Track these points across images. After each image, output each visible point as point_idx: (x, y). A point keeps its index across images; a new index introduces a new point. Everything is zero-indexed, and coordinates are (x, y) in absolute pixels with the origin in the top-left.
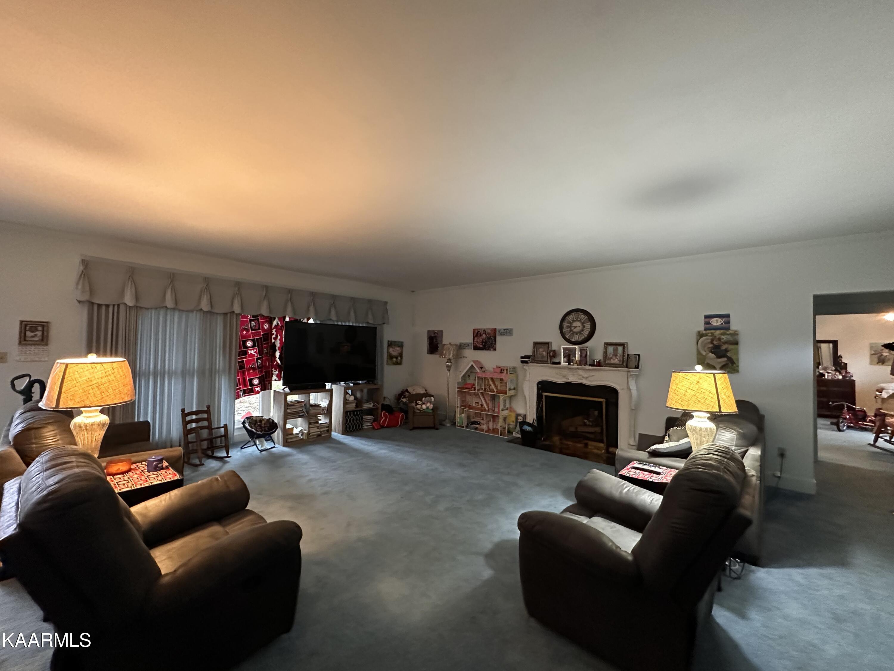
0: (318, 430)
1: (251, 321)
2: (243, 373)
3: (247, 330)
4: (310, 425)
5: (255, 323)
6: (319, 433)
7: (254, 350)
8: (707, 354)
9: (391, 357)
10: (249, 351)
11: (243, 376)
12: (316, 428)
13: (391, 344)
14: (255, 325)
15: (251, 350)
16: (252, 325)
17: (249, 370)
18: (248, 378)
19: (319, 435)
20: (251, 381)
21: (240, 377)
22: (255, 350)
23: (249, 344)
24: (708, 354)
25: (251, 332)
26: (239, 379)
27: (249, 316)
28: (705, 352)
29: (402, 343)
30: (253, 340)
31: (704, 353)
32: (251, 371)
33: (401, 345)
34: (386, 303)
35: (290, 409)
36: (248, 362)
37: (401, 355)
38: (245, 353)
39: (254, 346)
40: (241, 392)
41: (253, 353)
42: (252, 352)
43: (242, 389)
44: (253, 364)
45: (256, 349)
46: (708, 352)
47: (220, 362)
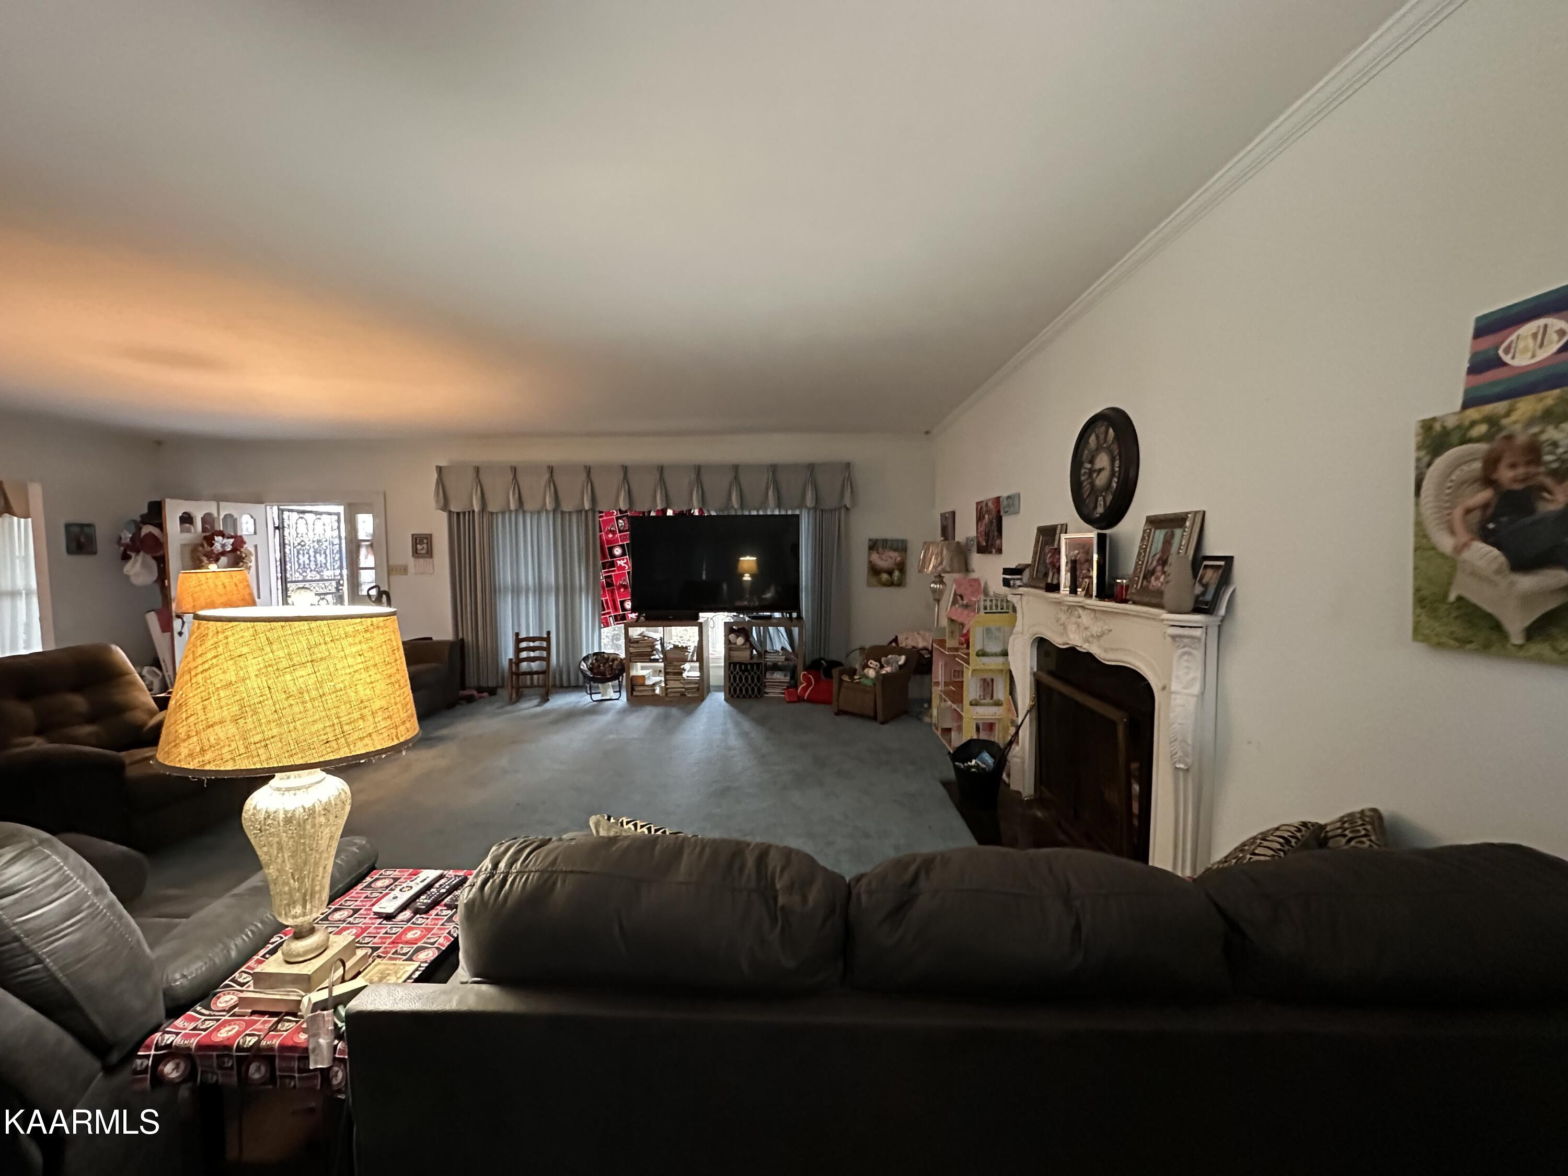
0: (682, 686)
1: (618, 518)
2: (612, 593)
3: (614, 532)
4: (667, 676)
5: (623, 521)
6: (683, 690)
7: (623, 560)
8: (1460, 549)
9: (875, 571)
10: (618, 562)
11: (612, 597)
12: (678, 682)
13: (874, 545)
14: (623, 524)
15: (620, 560)
16: (620, 525)
17: (619, 588)
18: (619, 600)
19: (683, 695)
20: (622, 603)
21: (608, 598)
22: (625, 561)
23: (618, 551)
24: (1465, 545)
25: (619, 535)
26: (606, 600)
27: (614, 511)
28: (1452, 532)
29: (904, 542)
30: (622, 546)
31: (1446, 543)
32: (622, 590)
33: (901, 547)
34: (848, 465)
35: (633, 647)
36: (618, 577)
37: (901, 567)
38: (612, 564)
39: (624, 554)
40: (611, 618)
41: (623, 565)
42: (621, 563)
43: (612, 614)
44: (624, 581)
45: (627, 558)
46: (1463, 537)
47: (580, 577)
